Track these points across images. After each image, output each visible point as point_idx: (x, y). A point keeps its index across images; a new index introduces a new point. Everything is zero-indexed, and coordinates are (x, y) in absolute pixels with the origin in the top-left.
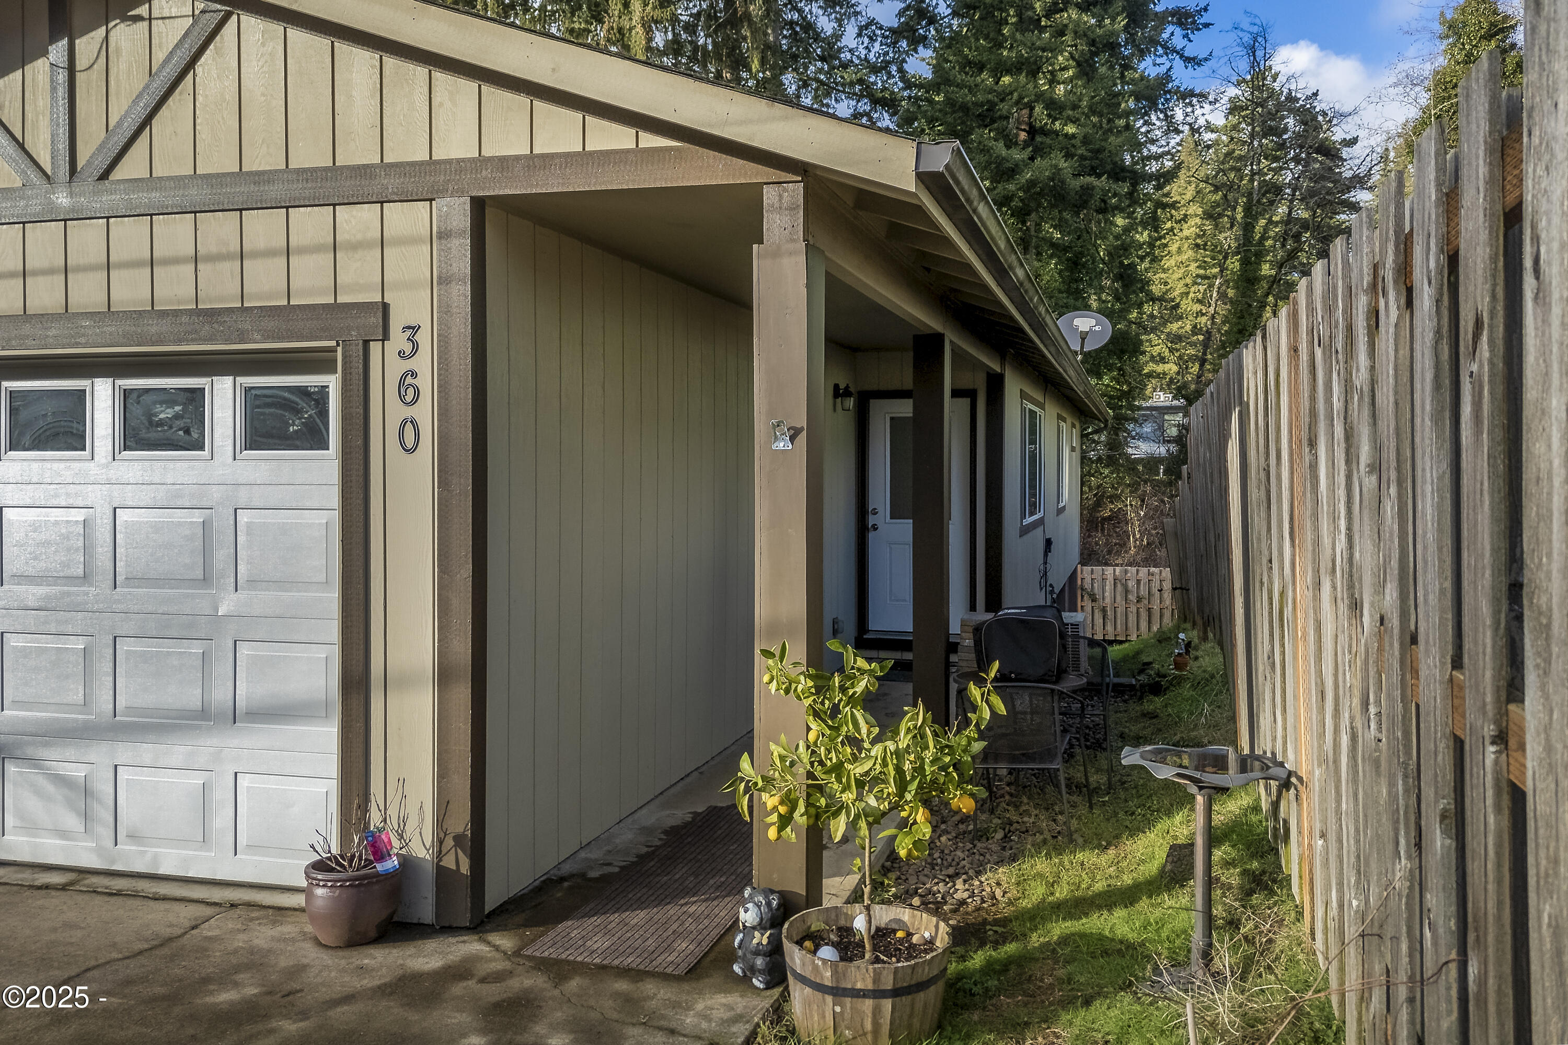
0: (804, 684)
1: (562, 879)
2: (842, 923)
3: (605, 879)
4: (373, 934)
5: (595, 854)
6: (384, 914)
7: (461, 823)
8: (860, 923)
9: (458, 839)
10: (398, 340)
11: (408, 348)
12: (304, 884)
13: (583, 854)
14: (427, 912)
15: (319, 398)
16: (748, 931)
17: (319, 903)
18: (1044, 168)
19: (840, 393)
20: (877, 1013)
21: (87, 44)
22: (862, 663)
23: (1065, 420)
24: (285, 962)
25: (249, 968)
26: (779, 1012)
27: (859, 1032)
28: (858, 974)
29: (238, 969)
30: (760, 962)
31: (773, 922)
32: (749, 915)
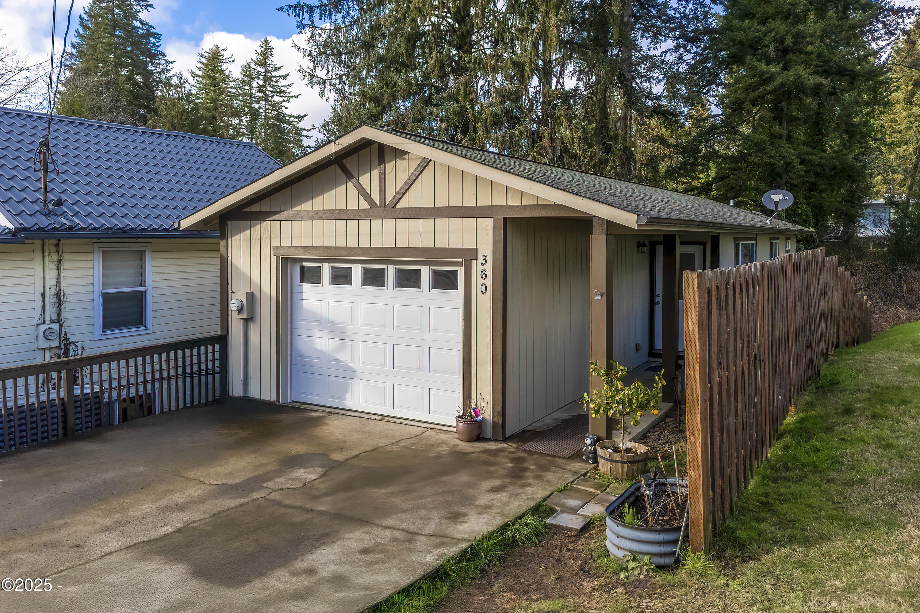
0: (602, 373)
1: (528, 431)
2: (616, 446)
3: (542, 432)
4: (475, 438)
5: (538, 425)
6: (477, 433)
7: (500, 408)
8: (621, 445)
9: (498, 413)
10: (481, 260)
11: (484, 262)
12: (455, 424)
13: (534, 424)
14: (489, 435)
15: (455, 273)
16: (587, 446)
17: (460, 428)
18: (790, 76)
19: (640, 245)
20: (623, 468)
21: (389, 166)
22: (621, 367)
23: (778, 239)
24: (452, 443)
25: (443, 443)
26: (596, 468)
27: (618, 473)
28: (618, 457)
29: (440, 443)
30: (591, 455)
31: (594, 444)
32: (588, 441)
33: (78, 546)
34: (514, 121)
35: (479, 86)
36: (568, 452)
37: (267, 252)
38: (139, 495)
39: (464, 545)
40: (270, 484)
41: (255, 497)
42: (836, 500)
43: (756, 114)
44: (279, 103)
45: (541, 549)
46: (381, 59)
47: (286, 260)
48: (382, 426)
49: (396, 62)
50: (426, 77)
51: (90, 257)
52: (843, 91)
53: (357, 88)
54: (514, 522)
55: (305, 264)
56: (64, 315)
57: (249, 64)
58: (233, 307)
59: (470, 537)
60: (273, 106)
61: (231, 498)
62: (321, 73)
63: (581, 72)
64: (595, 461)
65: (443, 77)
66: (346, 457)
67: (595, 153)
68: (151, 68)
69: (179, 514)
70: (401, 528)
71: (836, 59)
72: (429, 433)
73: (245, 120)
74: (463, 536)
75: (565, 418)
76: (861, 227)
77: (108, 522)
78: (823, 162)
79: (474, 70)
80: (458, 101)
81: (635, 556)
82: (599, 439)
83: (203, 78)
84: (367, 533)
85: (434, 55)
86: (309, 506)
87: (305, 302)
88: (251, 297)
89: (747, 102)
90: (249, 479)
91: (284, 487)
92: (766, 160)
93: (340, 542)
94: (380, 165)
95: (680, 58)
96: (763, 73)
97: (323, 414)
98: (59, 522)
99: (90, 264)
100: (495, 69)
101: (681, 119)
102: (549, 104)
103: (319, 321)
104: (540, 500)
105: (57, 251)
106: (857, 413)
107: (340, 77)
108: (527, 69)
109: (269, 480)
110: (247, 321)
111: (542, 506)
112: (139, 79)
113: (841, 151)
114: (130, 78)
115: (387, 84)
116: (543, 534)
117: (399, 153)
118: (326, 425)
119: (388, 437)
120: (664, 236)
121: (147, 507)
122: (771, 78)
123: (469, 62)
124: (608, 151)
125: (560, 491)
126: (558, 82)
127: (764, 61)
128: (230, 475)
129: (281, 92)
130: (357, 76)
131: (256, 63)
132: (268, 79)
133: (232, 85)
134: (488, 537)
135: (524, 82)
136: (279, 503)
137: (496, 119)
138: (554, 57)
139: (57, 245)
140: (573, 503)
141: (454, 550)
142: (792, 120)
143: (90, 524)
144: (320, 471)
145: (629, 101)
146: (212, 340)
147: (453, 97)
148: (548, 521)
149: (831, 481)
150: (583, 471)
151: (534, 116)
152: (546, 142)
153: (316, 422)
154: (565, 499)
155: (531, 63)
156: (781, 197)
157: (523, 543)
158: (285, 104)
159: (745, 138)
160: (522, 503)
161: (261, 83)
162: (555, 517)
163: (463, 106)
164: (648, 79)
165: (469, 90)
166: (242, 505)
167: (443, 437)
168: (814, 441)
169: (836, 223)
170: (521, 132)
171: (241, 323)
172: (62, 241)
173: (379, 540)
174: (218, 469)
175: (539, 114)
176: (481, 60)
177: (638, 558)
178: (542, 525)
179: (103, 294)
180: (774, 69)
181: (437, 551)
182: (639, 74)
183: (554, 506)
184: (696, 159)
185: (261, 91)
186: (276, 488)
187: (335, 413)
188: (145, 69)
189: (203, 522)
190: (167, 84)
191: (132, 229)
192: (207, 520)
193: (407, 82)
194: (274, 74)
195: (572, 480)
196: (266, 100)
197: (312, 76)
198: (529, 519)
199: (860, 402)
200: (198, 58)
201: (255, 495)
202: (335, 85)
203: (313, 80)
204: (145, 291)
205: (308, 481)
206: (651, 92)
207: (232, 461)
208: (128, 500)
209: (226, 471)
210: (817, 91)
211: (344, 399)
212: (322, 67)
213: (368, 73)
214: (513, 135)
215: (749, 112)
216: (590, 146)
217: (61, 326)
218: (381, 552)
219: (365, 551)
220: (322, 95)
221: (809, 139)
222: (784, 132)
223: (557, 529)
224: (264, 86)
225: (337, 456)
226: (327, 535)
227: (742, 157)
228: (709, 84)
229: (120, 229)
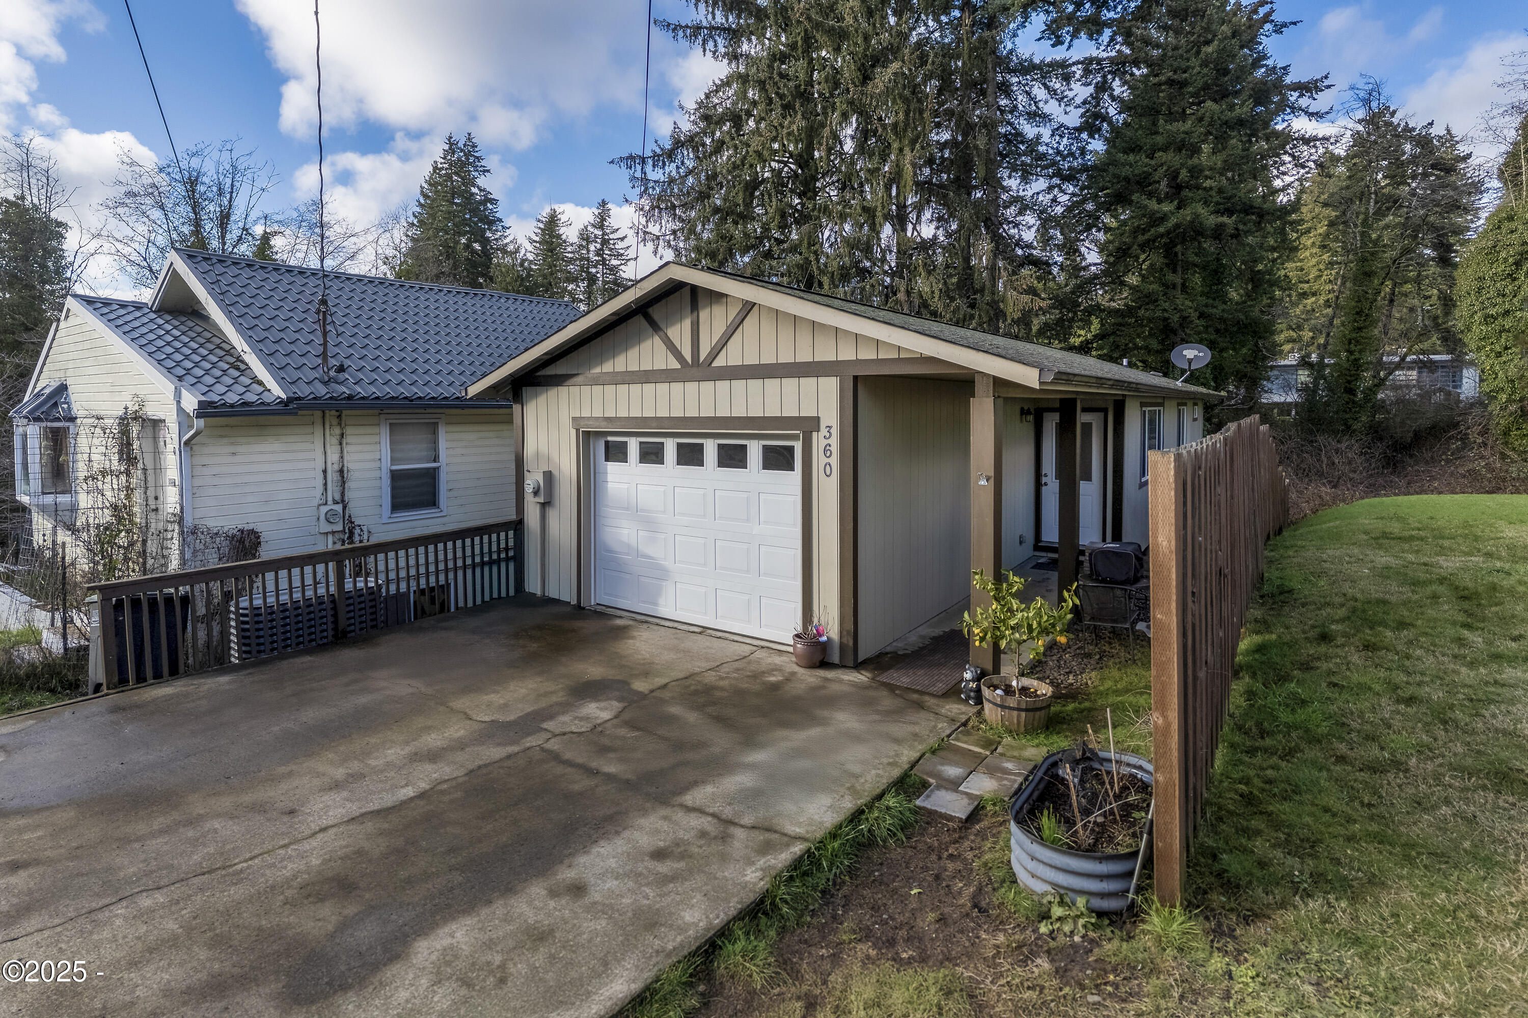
0: (990, 586)
1: (887, 654)
2: (1008, 682)
3: (905, 656)
4: (817, 664)
5: (900, 645)
6: (820, 658)
7: (850, 626)
8: (1014, 683)
9: (848, 632)
10: (824, 431)
11: (827, 435)
12: (792, 643)
13: (895, 644)
14: (836, 659)
15: (791, 450)
16: (968, 681)
17: (799, 649)
18: (1186, 214)
19: (1024, 412)
20: (1019, 716)
21: (704, 314)
22: (1016, 579)
23: (1185, 404)
24: (788, 670)
25: (776, 670)
26: (979, 713)
27: (1011, 723)
28: (1012, 702)
29: (773, 670)
30: (972, 694)
31: (978, 679)
32: (968, 675)
33: (292, 812)
34: (864, 273)
35: (825, 237)
36: (940, 687)
37: (566, 423)
38: (389, 733)
39: (798, 849)
40: (549, 725)
41: (528, 745)
42: (1366, 801)
43: (1144, 261)
44: (616, 267)
45: (910, 852)
46: (717, 210)
47: (587, 434)
48: (702, 642)
49: (733, 213)
50: (766, 229)
51: (375, 430)
52: (1248, 232)
53: (693, 243)
54: (870, 806)
55: (610, 439)
56: (349, 495)
57: (586, 227)
58: (529, 489)
59: (807, 832)
60: (611, 270)
61: (499, 745)
62: (654, 229)
63: (940, 219)
64: (979, 700)
65: (783, 227)
66: (651, 687)
67: (958, 308)
68: (488, 234)
69: (429, 767)
70: (711, 811)
71: (1241, 194)
72: (759, 654)
73: (583, 285)
74: (798, 830)
75: (933, 634)
76: (1266, 392)
77: (339, 773)
78: (1226, 315)
79: (818, 218)
80: (801, 254)
81: (1063, 896)
82: (983, 674)
83: (540, 243)
84: (665, 818)
85: (774, 203)
86: (594, 764)
87: (610, 485)
88: (549, 477)
89: (1135, 247)
90: (528, 714)
91: (568, 730)
92: (1158, 314)
93: (626, 834)
94: (692, 312)
95: (1054, 200)
96: (1153, 213)
97: (631, 623)
98: (283, 769)
99: (376, 438)
100: (843, 217)
101: (1055, 270)
102: (905, 253)
103: (627, 509)
104: (906, 766)
105: (340, 424)
106: (1340, 640)
107: (674, 232)
108: (879, 214)
109: (551, 717)
110: (545, 505)
111: (910, 776)
112: (477, 246)
113: (1245, 302)
114: (468, 246)
115: (723, 238)
116: (911, 825)
117: (716, 297)
118: (633, 638)
119: (707, 660)
120: (1061, 400)
121: (394, 753)
122: (1164, 218)
123: (813, 210)
124: (972, 306)
125: (934, 752)
126: (914, 229)
127: (1154, 200)
128: (505, 707)
129: (619, 256)
130: (692, 231)
131: (594, 226)
132: (605, 242)
133: (569, 249)
134: (834, 835)
135: (875, 229)
136: (556, 757)
137: (844, 272)
138: (909, 202)
139: (339, 417)
140: (952, 771)
141: (783, 858)
142: (1188, 266)
143: (318, 775)
144: (617, 705)
145: (997, 248)
146: (504, 526)
147: (794, 249)
148: (918, 802)
149: (1341, 759)
150: (963, 718)
151: (886, 268)
152: (901, 296)
153: (621, 632)
154: (942, 764)
155: (883, 207)
156: (1196, 352)
157: (884, 841)
158: (622, 267)
159: (1132, 288)
160: (880, 772)
161: (598, 246)
162: (928, 796)
163: (807, 259)
164: (1016, 225)
165: (813, 242)
166: (509, 757)
167: (778, 660)
168: (1293, 685)
169: (1236, 387)
170: (872, 286)
171: (538, 506)
172: (345, 413)
173: (681, 834)
174: (493, 697)
175: (893, 264)
176: (826, 207)
177: (1067, 900)
178: (910, 809)
179: (391, 471)
180: (1167, 207)
181: (761, 862)
182: (1006, 219)
183: (925, 777)
184: (1075, 313)
185: (598, 255)
186: (557, 731)
187: (646, 622)
188: (483, 236)
189: (454, 783)
190: (504, 250)
191: (420, 398)
192: (461, 780)
193: (747, 235)
194: (611, 236)
195: (948, 732)
196: (604, 264)
197: (645, 233)
198: (891, 801)
199: (1337, 622)
200: (535, 223)
201: (531, 741)
202: (669, 242)
203: (645, 236)
204: (438, 468)
205: (599, 721)
206: (1020, 239)
207: (512, 686)
208: (373, 741)
209: (502, 701)
210: (1218, 233)
211: (655, 604)
212: (655, 222)
213: (703, 225)
214: (863, 289)
215: (1137, 258)
216: (952, 299)
217: (344, 508)
218: (682, 857)
219: (659, 855)
220: (655, 252)
221: (1206, 290)
222: (1179, 281)
223: (932, 817)
224: (602, 249)
225: (640, 686)
226: (610, 819)
227: (1130, 311)
228: (1088, 228)
229: (406, 398)
